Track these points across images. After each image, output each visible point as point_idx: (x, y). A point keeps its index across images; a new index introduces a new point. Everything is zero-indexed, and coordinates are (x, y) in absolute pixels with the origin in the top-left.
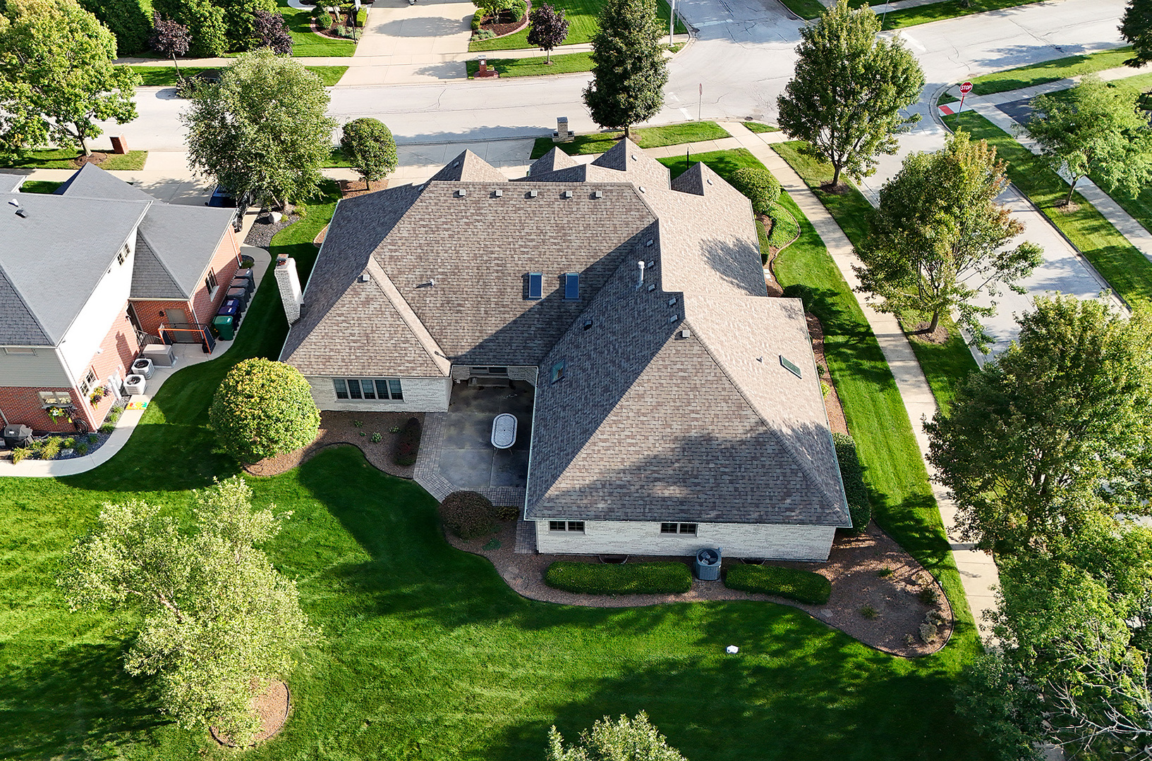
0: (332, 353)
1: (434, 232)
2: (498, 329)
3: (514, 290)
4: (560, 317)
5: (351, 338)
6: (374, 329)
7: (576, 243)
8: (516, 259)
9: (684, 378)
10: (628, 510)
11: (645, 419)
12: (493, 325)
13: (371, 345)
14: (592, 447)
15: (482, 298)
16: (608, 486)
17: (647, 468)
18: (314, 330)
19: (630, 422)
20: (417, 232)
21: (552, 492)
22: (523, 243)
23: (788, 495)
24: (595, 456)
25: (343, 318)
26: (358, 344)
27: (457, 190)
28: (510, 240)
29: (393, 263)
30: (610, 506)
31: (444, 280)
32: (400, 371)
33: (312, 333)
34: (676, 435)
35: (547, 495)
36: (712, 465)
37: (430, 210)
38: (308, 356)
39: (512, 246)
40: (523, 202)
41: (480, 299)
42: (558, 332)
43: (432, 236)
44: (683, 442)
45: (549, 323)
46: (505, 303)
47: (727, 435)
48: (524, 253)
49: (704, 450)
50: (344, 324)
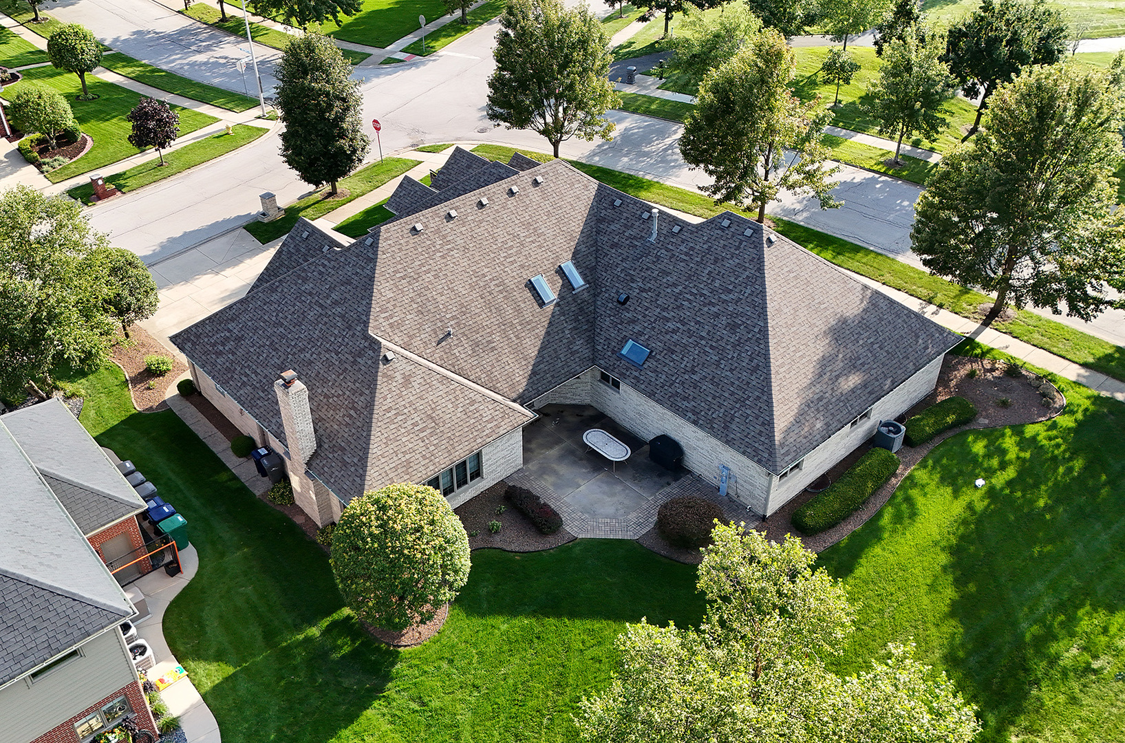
0: (408, 457)
1: (416, 280)
2: (537, 348)
3: (528, 303)
4: (581, 309)
5: (416, 428)
6: (433, 406)
7: (550, 234)
8: (510, 272)
9: (796, 278)
10: (838, 417)
11: (795, 329)
12: (532, 347)
13: (441, 424)
14: (778, 377)
15: (504, 325)
16: (811, 405)
17: (825, 371)
18: (372, 442)
19: (787, 338)
20: (400, 287)
21: (778, 437)
22: (505, 254)
23: (917, 337)
24: (785, 383)
25: (393, 412)
26: (429, 431)
27: (411, 226)
28: (492, 255)
29: (397, 331)
30: (825, 422)
31: (458, 324)
32: (488, 436)
33: (371, 446)
34: (824, 329)
35: (777, 443)
36: (861, 342)
37: (399, 259)
38: (384, 475)
39: (498, 261)
40: (479, 214)
41: (503, 327)
42: (590, 324)
43: (417, 284)
44: (832, 334)
45: (577, 320)
46: (528, 320)
47: (853, 311)
48: (512, 263)
49: (848, 332)
50: (400, 418)
